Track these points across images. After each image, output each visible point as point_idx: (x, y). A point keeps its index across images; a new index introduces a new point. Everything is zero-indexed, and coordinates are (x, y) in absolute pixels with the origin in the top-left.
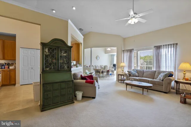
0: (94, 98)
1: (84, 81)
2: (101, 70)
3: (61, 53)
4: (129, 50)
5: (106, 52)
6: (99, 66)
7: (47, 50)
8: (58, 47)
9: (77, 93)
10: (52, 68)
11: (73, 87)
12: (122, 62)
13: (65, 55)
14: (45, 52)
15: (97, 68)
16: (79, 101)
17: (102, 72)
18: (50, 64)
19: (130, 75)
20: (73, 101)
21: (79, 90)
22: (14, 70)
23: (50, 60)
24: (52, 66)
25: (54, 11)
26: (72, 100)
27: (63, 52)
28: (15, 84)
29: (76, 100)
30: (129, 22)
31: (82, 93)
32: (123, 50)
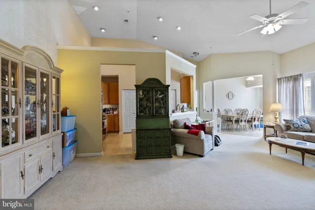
0: (202, 156)
1: (186, 131)
2: (234, 117)
3: (157, 94)
4: (291, 77)
5: (248, 84)
6: (233, 110)
7: (141, 93)
8: (153, 88)
9: (177, 146)
10: (147, 112)
11: (170, 138)
12: (277, 101)
13: (161, 96)
14: (139, 95)
15: (230, 114)
16: (179, 157)
17: (237, 121)
18: (145, 109)
19: (288, 128)
20: (171, 154)
21: (180, 143)
22: (118, 115)
23: (145, 103)
24: (147, 110)
25: (156, 38)
26: (169, 153)
27: (159, 92)
28: (118, 132)
29: (175, 154)
30: (264, 32)
31: (183, 146)
32: (279, 77)
